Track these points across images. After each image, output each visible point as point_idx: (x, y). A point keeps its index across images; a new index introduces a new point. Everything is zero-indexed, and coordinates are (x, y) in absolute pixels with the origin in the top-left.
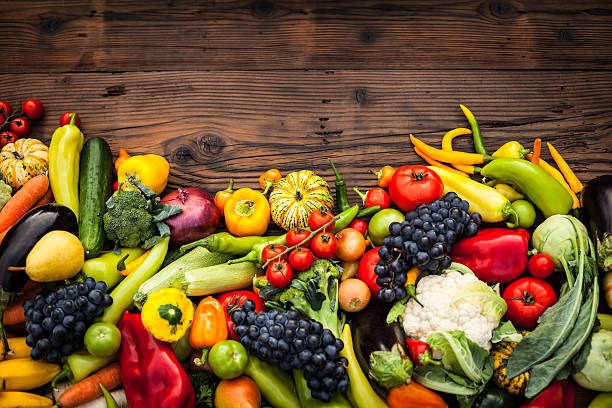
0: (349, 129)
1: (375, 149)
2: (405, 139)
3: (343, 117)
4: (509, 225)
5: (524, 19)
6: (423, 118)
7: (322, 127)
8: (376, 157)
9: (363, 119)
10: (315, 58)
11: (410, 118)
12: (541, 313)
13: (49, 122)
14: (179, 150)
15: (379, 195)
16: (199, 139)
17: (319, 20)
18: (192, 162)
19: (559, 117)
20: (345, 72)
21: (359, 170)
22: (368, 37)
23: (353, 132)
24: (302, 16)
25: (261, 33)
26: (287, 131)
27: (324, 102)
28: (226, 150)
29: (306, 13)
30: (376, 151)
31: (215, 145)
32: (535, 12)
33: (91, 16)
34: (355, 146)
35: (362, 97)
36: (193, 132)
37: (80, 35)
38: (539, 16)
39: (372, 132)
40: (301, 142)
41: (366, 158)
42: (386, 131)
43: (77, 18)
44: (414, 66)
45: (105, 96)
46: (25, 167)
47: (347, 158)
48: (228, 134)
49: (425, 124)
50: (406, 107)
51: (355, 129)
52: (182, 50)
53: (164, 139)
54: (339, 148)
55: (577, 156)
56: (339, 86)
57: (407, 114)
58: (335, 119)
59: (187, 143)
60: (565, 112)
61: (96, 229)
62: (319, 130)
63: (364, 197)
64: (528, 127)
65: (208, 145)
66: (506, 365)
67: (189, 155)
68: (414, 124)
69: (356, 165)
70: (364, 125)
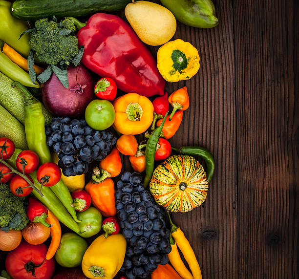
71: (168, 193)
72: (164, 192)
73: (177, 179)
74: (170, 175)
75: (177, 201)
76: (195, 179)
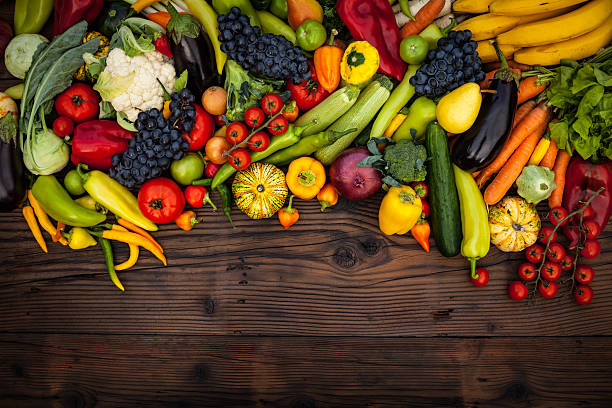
0: (221, 272)
1: (197, 252)
2: (171, 262)
3: (226, 285)
4: (86, 167)
5: (55, 388)
6: (155, 284)
7: (245, 274)
8: (198, 244)
9: (208, 283)
10: (252, 349)
11: (166, 284)
12: (68, 89)
13: (502, 282)
14: (375, 252)
15: (194, 197)
16: (357, 264)
17: (249, 392)
18: (363, 240)
19: (35, 284)
20: (224, 333)
21: (213, 231)
22: (201, 372)
23: (217, 269)
24: (264, 397)
25: (305, 379)
26: (277, 271)
27: (243, 301)
28: (332, 252)
29: (261, 400)
30: (198, 250)
31: (342, 258)
32: (43, 398)
33: (477, 403)
34: (215, 255)
35: (208, 306)
36: (362, 272)
37: (485, 380)
38: (39, 393)
39: (200, 270)
40: (265, 260)
41: (206, 244)
42: (188, 270)
43: (491, 402)
44: (160, 339)
45: (451, 310)
46: (509, 212)
47: (222, 243)
48: (331, 268)
49: (153, 277)
50: (169, 296)
51: (214, 273)
52: (380, 361)
53: (389, 264)
54: (230, 253)
55: (24, 245)
56: (230, 318)
57: (169, 288)
58: (234, 282)
59: (368, 260)
60: (29, 289)
61: (432, 146)
62: (248, 272)
63: (207, 198)
64: (63, 274)
65: (349, 256)
66: (99, 48)
67: (365, 247)
68: (163, 277)
69: (216, 237)
70: (207, 277)
71: (261, 204)
72: (258, 208)
73: (251, 192)
74: (245, 196)
75: (272, 199)
76: (258, 176)
